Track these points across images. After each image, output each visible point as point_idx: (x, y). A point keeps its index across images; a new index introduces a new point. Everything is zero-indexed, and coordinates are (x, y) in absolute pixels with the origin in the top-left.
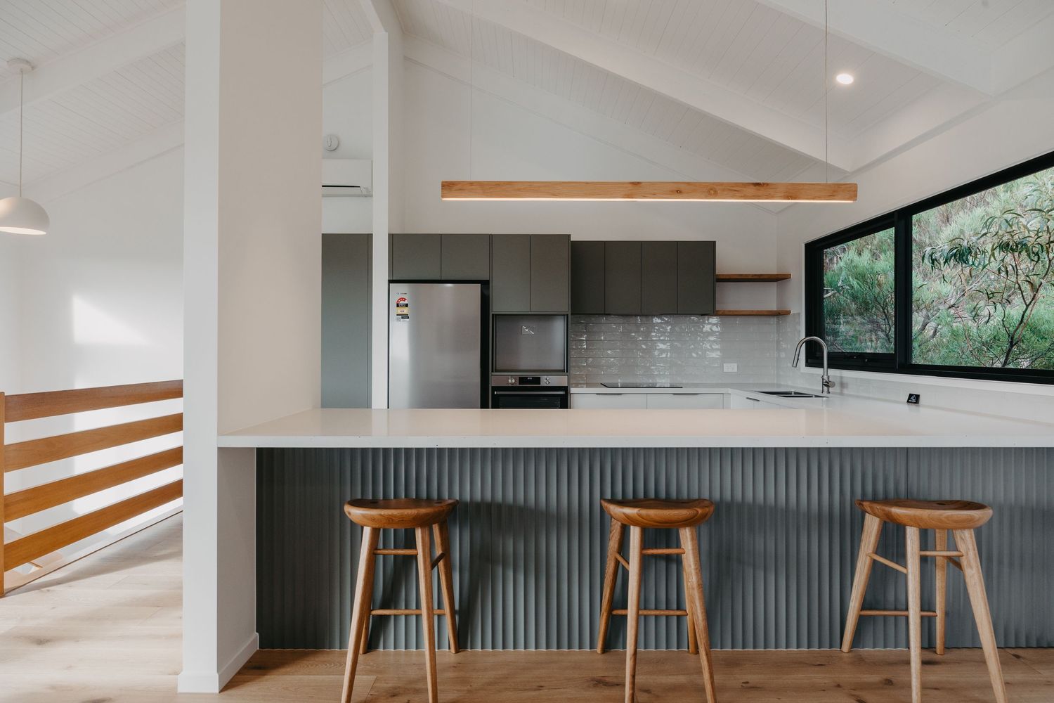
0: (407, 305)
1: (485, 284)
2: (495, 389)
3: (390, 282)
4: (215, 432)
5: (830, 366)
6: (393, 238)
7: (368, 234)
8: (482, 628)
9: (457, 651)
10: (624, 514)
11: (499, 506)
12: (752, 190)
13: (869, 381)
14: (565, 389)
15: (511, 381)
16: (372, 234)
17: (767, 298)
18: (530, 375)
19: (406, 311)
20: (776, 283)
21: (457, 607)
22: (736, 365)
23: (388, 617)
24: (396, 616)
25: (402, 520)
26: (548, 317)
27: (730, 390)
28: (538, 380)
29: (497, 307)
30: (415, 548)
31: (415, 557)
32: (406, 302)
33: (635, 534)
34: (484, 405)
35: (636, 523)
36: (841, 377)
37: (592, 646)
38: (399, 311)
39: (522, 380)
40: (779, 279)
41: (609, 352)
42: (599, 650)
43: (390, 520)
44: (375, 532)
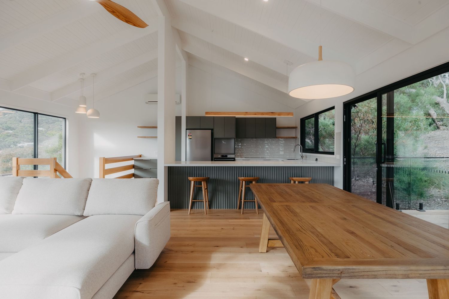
0: (191, 136)
1: (212, 130)
2: (215, 158)
3: (186, 129)
4: (164, 163)
5: (303, 152)
6: (187, 117)
7: (180, 116)
8: (214, 205)
9: (209, 209)
10: (242, 179)
11: (218, 180)
12: (271, 114)
13: (310, 156)
14: (234, 158)
15: (219, 156)
16: (181, 116)
17: (292, 133)
18: (224, 155)
19: (191, 137)
20: (295, 129)
21: (209, 200)
22: (283, 152)
23: (195, 202)
24: (197, 202)
25: (200, 179)
26: (230, 139)
27: (279, 159)
28: (226, 156)
29: (216, 136)
30: (202, 185)
31: (202, 187)
32: (191, 135)
33: (244, 182)
34: (212, 160)
35: (244, 181)
36: (306, 155)
37: (237, 208)
38: (189, 137)
39: (222, 156)
40: (295, 128)
41: (252, 146)
42: (238, 209)
43: (198, 179)
44: (194, 182)
